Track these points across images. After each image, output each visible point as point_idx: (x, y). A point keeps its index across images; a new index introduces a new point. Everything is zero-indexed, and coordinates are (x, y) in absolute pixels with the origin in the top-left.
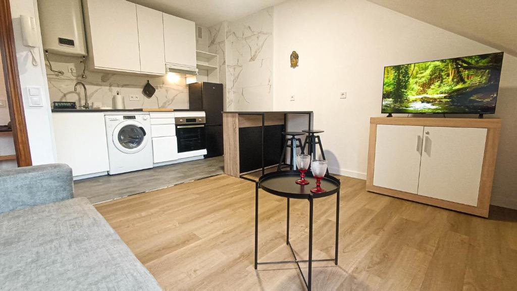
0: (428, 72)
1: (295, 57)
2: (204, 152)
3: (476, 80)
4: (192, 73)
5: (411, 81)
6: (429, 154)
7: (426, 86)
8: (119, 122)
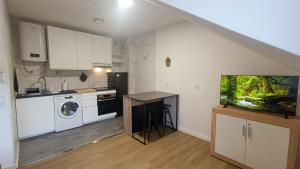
0: (249, 82)
1: (168, 61)
2: (115, 114)
3: (281, 92)
4: (109, 67)
5: (239, 86)
6: (251, 139)
7: (248, 90)
8: (62, 100)
